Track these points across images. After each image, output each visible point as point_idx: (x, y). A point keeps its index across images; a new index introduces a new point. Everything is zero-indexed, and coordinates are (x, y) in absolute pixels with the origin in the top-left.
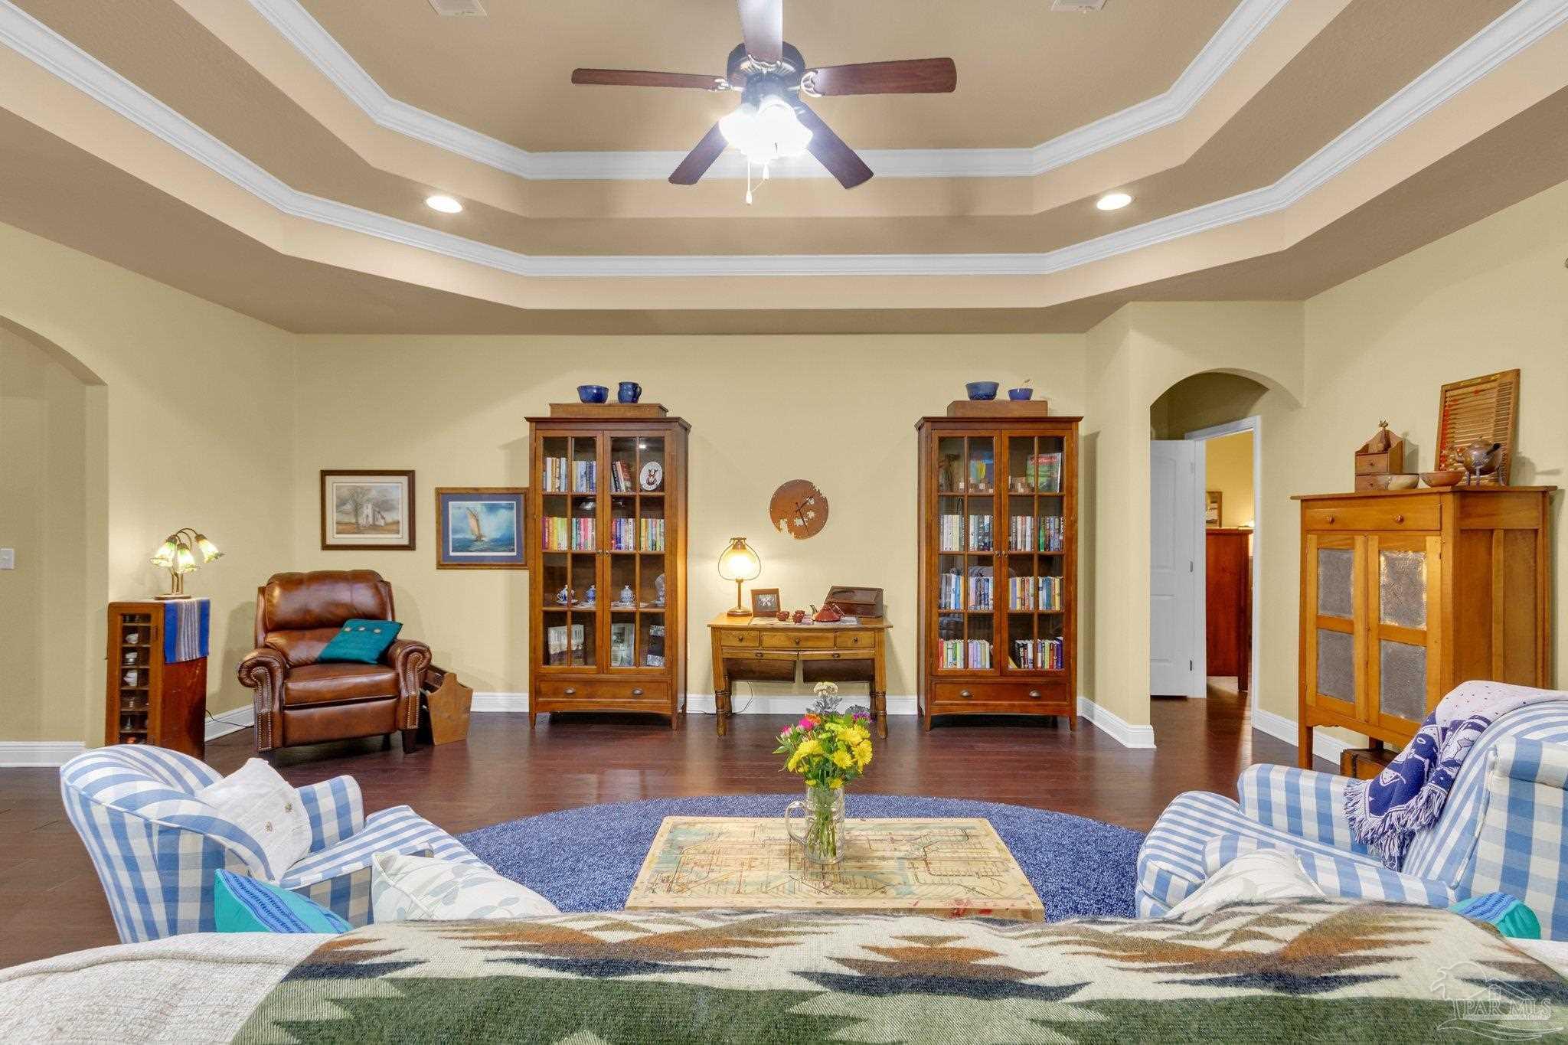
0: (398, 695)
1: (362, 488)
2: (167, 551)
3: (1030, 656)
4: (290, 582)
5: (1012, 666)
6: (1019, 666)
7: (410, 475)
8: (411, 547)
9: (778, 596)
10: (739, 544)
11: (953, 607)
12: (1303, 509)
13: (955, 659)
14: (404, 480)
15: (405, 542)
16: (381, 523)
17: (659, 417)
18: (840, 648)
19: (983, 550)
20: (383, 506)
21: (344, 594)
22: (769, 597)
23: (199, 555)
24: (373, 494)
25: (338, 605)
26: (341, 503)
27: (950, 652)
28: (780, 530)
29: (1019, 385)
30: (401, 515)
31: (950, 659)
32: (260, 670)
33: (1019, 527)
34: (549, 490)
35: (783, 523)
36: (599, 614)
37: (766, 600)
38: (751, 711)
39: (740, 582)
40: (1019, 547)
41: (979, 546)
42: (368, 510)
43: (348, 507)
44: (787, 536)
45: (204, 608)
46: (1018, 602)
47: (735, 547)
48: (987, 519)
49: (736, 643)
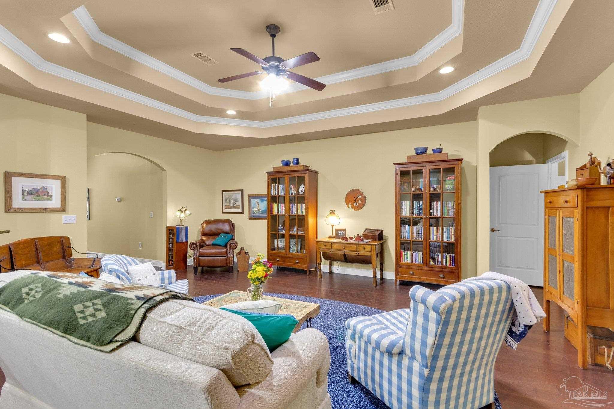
0: (227, 256)
1: (231, 195)
2: (178, 213)
3: (440, 260)
4: (208, 222)
5: (432, 263)
6: (435, 264)
7: (242, 191)
8: (242, 213)
9: (345, 231)
10: (332, 212)
11: (407, 238)
12: (546, 197)
13: (407, 258)
14: (240, 192)
15: (241, 211)
16: (235, 205)
17: (306, 169)
18: (359, 251)
19: (420, 215)
20: (236, 201)
21: (221, 226)
22: (342, 232)
23: (186, 215)
24: (234, 197)
25: (218, 229)
26: (226, 200)
27: (405, 256)
28: (349, 207)
29: (437, 147)
30: (240, 203)
31: (406, 259)
32: (194, 246)
33: (435, 206)
34: (273, 195)
35: (350, 205)
36: (286, 235)
37: (340, 233)
38: (339, 272)
39: (333, 226)
40: (435, 214)
41: (417, 214)
42: (232, 202)
43: (228, 201)
44: (351, 210)
45: (187, 228)
46: (435, 237)
47: (331, 213)
48: (421, 203)
49: (324, 247)
